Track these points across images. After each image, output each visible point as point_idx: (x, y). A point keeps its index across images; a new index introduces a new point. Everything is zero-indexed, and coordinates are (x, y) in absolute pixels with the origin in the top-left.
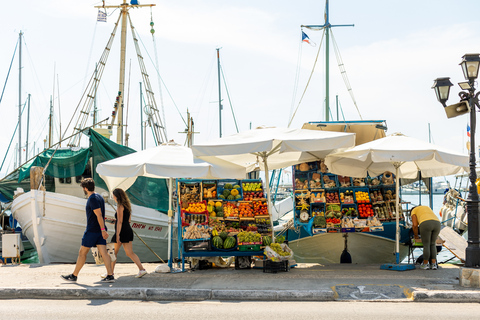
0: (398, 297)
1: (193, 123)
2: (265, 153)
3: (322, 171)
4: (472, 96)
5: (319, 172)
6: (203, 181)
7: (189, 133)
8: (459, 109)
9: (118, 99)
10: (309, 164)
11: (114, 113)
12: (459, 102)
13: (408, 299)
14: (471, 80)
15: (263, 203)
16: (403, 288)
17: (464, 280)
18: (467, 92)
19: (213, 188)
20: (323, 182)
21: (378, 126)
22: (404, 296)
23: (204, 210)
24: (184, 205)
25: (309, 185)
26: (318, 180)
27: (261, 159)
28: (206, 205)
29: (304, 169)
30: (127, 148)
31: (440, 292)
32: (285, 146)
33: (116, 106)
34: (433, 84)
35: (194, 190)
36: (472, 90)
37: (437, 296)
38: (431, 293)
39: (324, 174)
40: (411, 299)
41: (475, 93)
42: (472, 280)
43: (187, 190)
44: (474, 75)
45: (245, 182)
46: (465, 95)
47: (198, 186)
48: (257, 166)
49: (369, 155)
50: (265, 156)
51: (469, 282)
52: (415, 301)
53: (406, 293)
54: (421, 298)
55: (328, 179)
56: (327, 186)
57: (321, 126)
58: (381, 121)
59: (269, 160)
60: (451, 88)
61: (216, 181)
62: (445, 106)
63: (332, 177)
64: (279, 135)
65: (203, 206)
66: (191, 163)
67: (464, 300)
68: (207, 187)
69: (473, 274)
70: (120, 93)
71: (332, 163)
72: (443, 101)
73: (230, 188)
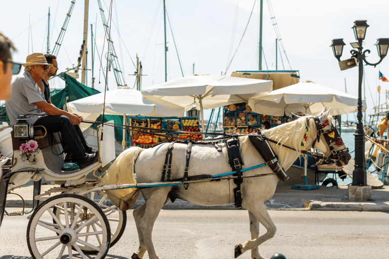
0: (298, 207)
1: (141, 67)
2: (200, 96)
3: (247, 111)
4: (360, 53)
5: (244, 111)
6: (150, 118)
7: (138, 76)
8: (349, 64)
9: (83, 47)
10: (236, 105)
11: (79, 59)
12: (350, 58)
13: (306, 209)
14: (360, 40)
15: (199, 136)
16: (303, 201)
17: (350, 195)
18: (357, 50)
19: (159, 124)
20: (247, 120)
21: (293, 75)
22: (303, 206)
23: (150, 141)
24: (135, 137)
25: (236, 122)
26: (243, 118)
27: (197, 100)
28: (153, 137)
29: (232, 109)
30: (93, 89)
31: (330, 203)
32: (216, 91)
33: (81, 53)
34: (331, 43)
35: (143, 125)
36: (361, 48)
37: (328, 206)
38: (323, 204)
39: (249, 113)
40: (309, 208)
41: (363, 51)
42: (356, 195)
43: (137, 125)
44: (362, 37)
45: (184, 119)
46: (355, 52)
47: (146, 122)
48: (194, 106)
49: (283, 99)
50: (200, 98)
51: (354, 196)
52: (311, 209)
53: (305, 204)
54: (316, 208)
55: (251, 117)
56: (250, 123)
57: (246, 74)
58: (295, 71)
59: (204, 101)
60: (344, 46)
61: (161, 118)
62: (339, 60)
63: (255, 116)
64: (211, 82)
65: (150, 138)
66: (141, 103)
67: (348, 209)
68: (154, 122)
69: (358, 190)
70: (84, 42)
71: (255, 104)
72: (338, 57)
73: (173, 123)
